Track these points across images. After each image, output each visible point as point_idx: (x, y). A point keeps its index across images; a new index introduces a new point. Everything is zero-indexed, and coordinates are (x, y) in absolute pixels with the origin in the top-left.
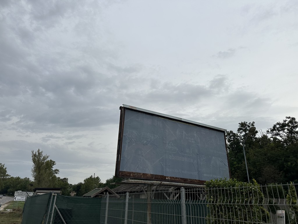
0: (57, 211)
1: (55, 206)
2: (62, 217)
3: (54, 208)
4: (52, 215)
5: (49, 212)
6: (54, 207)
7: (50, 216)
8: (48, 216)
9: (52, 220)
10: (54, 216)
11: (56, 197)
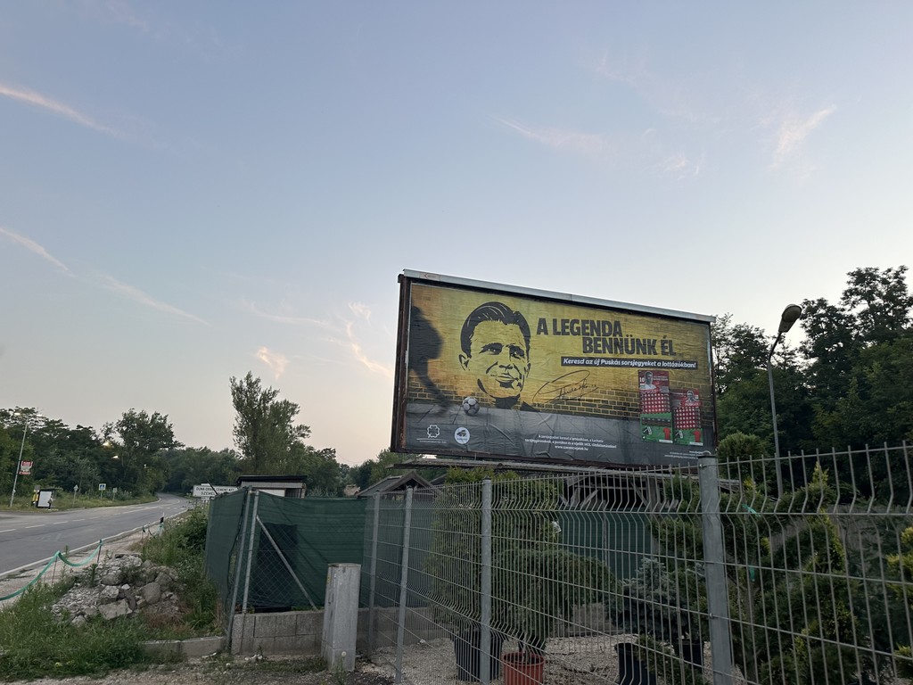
0: (262, 530)
1: (255, 518)
2: (273, 543)
3: (254, 523)
4: (252, 537)
5: (244, 531)
6: (254, 520)
7: (246, 539)
8: (243, 540)
9: (251, 548)
10: (255, 541)
11: (256, 498)
